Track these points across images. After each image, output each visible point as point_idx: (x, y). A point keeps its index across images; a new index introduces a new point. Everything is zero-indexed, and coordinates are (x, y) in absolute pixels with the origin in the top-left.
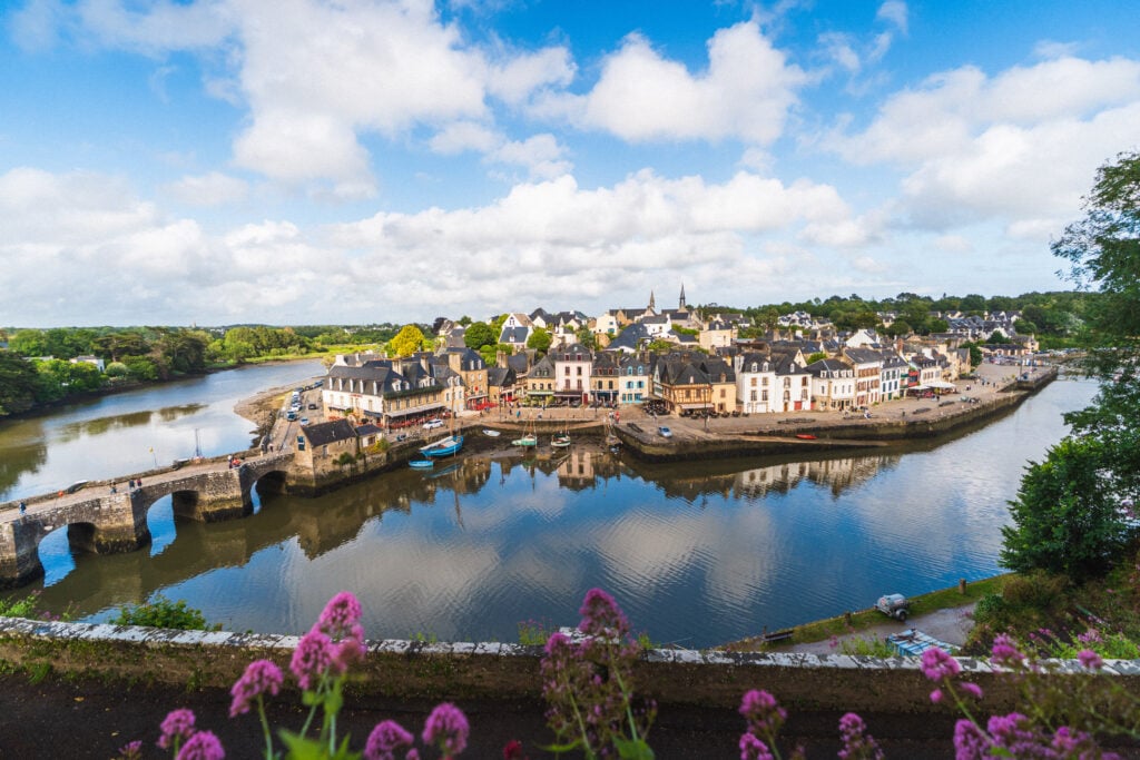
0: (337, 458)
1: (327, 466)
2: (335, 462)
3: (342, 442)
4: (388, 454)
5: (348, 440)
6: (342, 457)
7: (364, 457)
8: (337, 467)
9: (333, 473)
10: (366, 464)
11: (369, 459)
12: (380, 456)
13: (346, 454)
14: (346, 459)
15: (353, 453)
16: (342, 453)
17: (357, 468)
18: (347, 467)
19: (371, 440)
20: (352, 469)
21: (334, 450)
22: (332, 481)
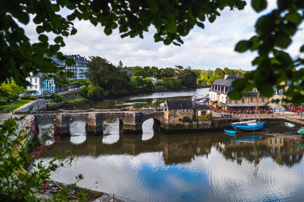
0: (182, 118)
1: (176, 121)
2: (180, 120)
3: (185, 110)
4: (212, 122)
5: (189, 110)
6: (184, 118)
7: (198, 121)
8: (181, 123)
9: (178, 125)
10: (198, 125)
11: (200, 122)
12: (207, 122)
13: (187, 117)
14: (186, 119)
15: (191, 117)
16: (185, 116)
17: (192, 126)
18: (187, 124)
19: (203, 113)
20: (189, 126)
21: (180, 114)
22: (178, 129)
